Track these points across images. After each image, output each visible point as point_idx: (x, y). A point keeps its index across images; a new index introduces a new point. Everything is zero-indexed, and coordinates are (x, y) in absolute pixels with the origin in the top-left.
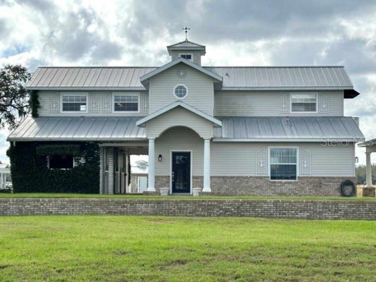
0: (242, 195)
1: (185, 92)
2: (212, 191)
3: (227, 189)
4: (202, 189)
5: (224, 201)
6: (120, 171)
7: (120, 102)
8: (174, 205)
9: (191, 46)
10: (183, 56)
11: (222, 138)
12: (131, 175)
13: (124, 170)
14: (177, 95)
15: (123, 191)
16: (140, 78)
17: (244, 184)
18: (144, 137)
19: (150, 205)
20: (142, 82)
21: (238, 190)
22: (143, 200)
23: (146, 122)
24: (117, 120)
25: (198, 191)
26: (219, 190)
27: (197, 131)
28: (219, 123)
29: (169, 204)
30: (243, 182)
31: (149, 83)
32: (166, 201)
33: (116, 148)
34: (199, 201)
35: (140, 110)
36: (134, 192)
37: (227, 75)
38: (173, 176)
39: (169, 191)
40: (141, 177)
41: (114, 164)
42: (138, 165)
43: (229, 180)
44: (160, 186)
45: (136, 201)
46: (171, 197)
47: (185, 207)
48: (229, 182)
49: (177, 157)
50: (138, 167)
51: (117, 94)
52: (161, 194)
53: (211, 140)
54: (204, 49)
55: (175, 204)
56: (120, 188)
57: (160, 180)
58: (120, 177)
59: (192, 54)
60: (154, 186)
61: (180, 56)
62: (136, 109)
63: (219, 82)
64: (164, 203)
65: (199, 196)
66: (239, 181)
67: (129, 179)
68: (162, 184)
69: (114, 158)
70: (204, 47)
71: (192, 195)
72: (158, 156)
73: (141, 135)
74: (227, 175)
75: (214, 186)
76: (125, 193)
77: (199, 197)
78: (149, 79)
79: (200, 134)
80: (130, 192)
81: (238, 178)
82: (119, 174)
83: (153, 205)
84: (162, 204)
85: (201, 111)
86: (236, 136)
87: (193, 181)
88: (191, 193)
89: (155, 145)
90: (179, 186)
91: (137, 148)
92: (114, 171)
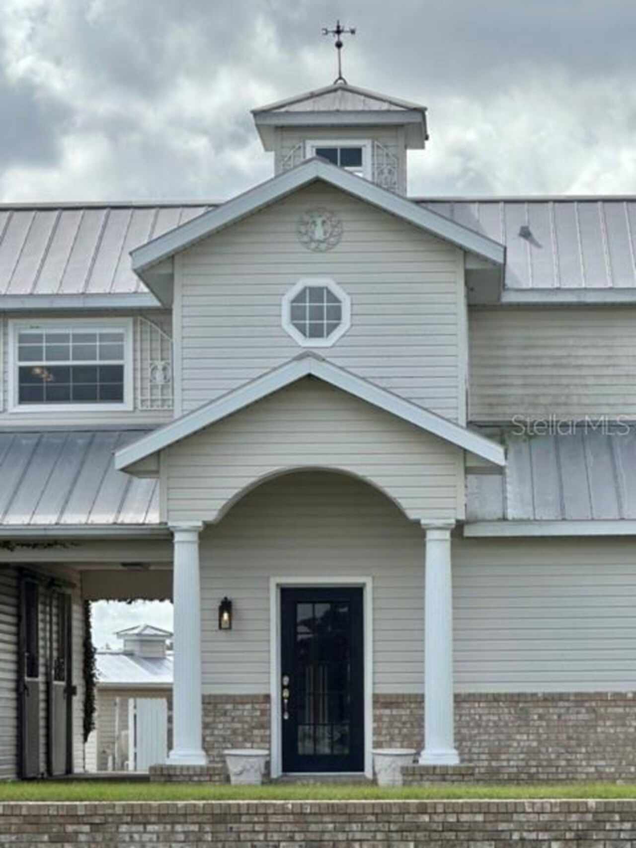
0: (600, 776)
1: (336, 314)
2: (462, 761)
3: (532, 753)
4: (418, 754)
5: (517, 809)
6: (47, 674)
7: (44, 363)
8: (289, 827)
9: (360, 107)
10: (326, 155)
11: (504, 519)
12: (95, 692)
13: (62, 669)
14: (301, 329)
15: (59, 768)
16: (131, 254)
17: (606, 728)
18: (154, 518)
19: (179, 828)
20: (142, 273)
21: (579, 757)
22: (150, 806)
23: (158, 454)
24: (28, 442)
25: (401, 762)
26: (494, 755)
27: (392, 493)
28: (492, 452)
29: (266, 822)
30: (604, 718)
31: (171, 277)
32: (253, 811)
33: (23, 571)
34: (404, 810)
35: (135, 399)
36: (110, 771)
37: (525, 234)
38: (286, 694)
39: (268, 765)
40: (141, 701)
41: (18, 644)
42: (129, 648)
43: (541, 711)
44: (225, 739)
45: (118, 811)
46: (279, 790)
47: (341, 836)
48: (541, 717)
49: (304, 611)
50: (129, 654)
51: (29, 327)
52: (233, 778)
53: (458, 531)
54: (417, 118)
55: (296, 823)
56: (48, 754)
57: (225, 714)
58: (48, 701)
59: (366, 146)
60: (199, 743)
61: (310, 153)
62: (116, 395)
63: (489, 266)
64: (244, 819)
65: (405, 783)
66: (583, 716)
67: (89, 709)
68: (234, 732)
69: (19, 616)
70: (421, 111)
71: (374, 782)
72: (218, 604)
73: (138, 511)
74: (529, 689)
75: (472, 738)
76: (69, 776)
77: (407, 791)
78: (171, 258)
79: (404, 503)
80: (92, 767)
81: (581, 699)
82: (42, 687)
83: (195, 828)
84: (235, 826)
85: (407, 400)
86: (571, 513)
87: (377, 719)
88: (368, 773)
89: (202, 558)
90: (316, 741)
91: (121, 568)
92: (19, 672)
